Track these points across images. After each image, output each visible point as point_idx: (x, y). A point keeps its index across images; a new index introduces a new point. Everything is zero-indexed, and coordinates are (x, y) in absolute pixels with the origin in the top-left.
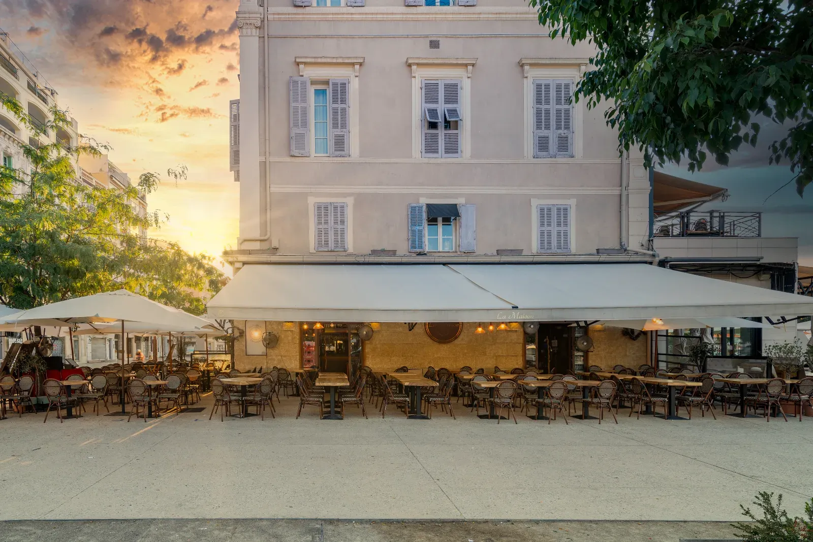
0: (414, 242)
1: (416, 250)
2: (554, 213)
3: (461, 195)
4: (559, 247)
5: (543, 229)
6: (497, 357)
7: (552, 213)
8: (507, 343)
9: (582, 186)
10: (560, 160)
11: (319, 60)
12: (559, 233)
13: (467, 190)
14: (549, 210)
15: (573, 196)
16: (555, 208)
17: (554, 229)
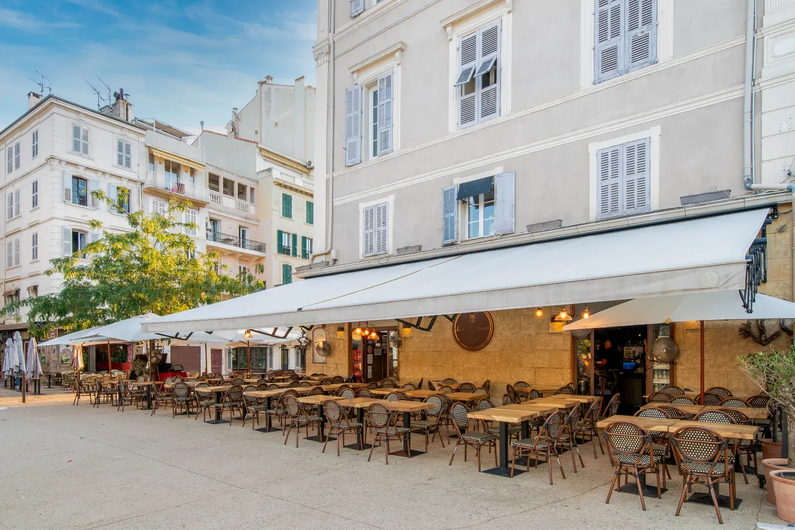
0: (446, 231)
1: (448, 241)
2: (623, 158)
3: (496, 164)
4: (630, 205)
5: (606, 183)
6: (536, 369)
7: (620, 158)
8: (549, 350)
9: (672, 103)
10: (636, 73)
11: (367, 63)
12: (630, 185)
13: (505, 155)
14: (615, 153)
15: (654, 123)
16: (625, 149)
17: (622, 180)
